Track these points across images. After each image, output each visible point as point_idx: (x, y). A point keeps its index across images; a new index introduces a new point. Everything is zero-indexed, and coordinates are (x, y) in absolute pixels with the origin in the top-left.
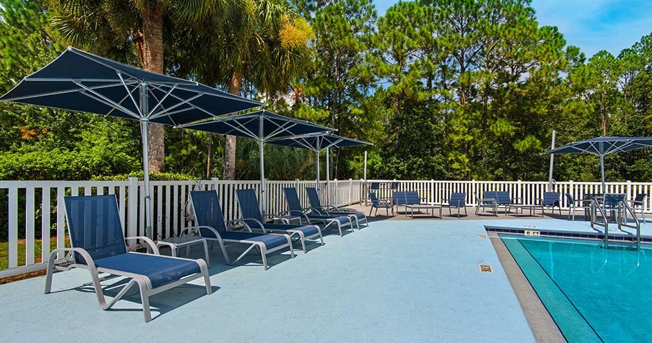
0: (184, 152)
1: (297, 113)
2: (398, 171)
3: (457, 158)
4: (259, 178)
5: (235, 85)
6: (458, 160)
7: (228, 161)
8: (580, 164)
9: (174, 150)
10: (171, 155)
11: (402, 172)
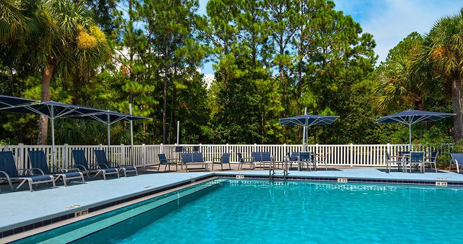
0: (22, 120)
1: (125, 88)
2: (224, 137)
3: (272, 126)
4: (51, 144)
5: (47, 74)
6: (273, 128)
7: (41, 131)
8: (391, 130)
9: (12, 118)
10: (9, 123)
11: (226, 138)
